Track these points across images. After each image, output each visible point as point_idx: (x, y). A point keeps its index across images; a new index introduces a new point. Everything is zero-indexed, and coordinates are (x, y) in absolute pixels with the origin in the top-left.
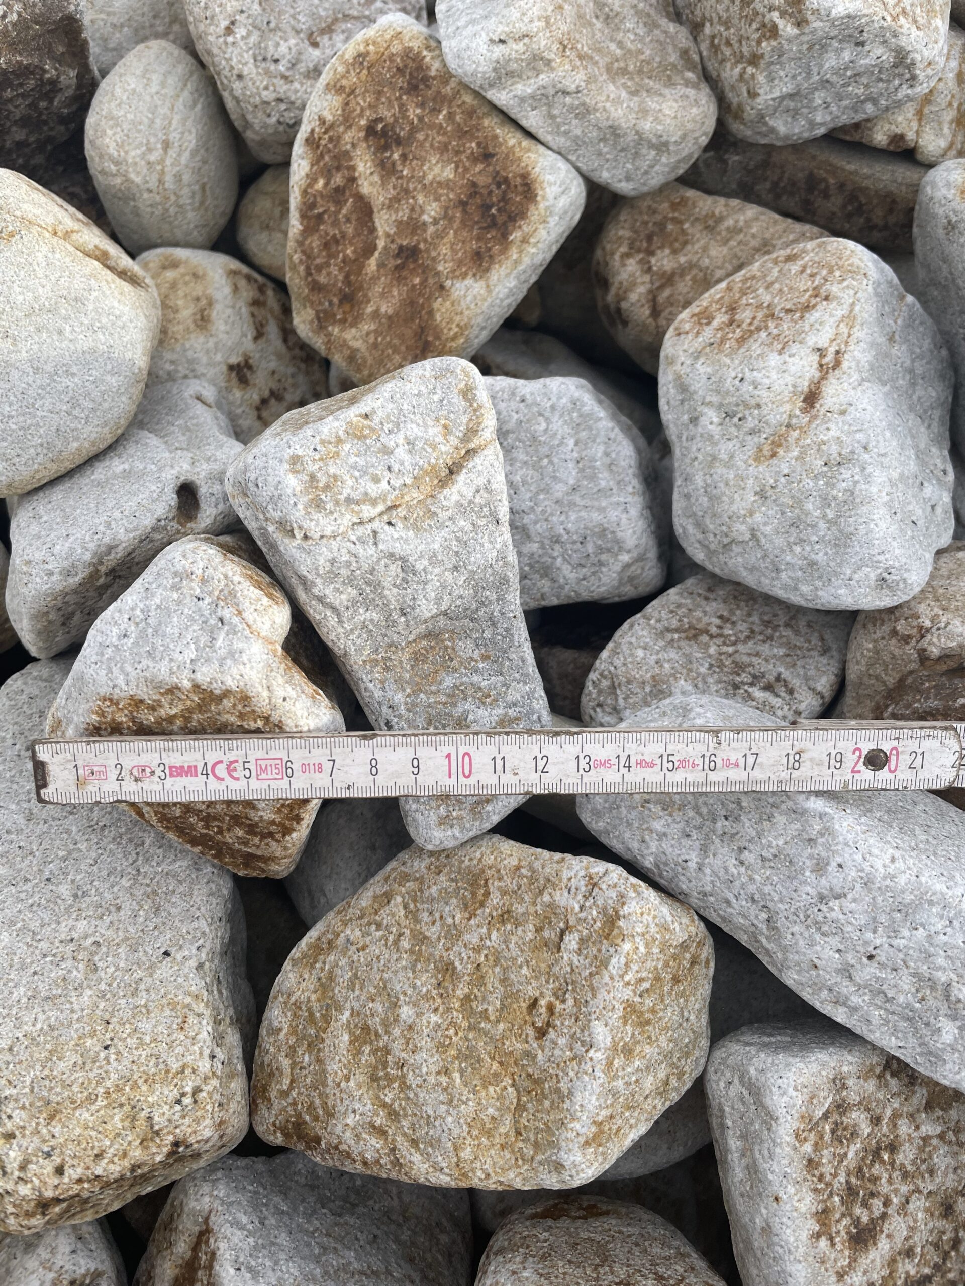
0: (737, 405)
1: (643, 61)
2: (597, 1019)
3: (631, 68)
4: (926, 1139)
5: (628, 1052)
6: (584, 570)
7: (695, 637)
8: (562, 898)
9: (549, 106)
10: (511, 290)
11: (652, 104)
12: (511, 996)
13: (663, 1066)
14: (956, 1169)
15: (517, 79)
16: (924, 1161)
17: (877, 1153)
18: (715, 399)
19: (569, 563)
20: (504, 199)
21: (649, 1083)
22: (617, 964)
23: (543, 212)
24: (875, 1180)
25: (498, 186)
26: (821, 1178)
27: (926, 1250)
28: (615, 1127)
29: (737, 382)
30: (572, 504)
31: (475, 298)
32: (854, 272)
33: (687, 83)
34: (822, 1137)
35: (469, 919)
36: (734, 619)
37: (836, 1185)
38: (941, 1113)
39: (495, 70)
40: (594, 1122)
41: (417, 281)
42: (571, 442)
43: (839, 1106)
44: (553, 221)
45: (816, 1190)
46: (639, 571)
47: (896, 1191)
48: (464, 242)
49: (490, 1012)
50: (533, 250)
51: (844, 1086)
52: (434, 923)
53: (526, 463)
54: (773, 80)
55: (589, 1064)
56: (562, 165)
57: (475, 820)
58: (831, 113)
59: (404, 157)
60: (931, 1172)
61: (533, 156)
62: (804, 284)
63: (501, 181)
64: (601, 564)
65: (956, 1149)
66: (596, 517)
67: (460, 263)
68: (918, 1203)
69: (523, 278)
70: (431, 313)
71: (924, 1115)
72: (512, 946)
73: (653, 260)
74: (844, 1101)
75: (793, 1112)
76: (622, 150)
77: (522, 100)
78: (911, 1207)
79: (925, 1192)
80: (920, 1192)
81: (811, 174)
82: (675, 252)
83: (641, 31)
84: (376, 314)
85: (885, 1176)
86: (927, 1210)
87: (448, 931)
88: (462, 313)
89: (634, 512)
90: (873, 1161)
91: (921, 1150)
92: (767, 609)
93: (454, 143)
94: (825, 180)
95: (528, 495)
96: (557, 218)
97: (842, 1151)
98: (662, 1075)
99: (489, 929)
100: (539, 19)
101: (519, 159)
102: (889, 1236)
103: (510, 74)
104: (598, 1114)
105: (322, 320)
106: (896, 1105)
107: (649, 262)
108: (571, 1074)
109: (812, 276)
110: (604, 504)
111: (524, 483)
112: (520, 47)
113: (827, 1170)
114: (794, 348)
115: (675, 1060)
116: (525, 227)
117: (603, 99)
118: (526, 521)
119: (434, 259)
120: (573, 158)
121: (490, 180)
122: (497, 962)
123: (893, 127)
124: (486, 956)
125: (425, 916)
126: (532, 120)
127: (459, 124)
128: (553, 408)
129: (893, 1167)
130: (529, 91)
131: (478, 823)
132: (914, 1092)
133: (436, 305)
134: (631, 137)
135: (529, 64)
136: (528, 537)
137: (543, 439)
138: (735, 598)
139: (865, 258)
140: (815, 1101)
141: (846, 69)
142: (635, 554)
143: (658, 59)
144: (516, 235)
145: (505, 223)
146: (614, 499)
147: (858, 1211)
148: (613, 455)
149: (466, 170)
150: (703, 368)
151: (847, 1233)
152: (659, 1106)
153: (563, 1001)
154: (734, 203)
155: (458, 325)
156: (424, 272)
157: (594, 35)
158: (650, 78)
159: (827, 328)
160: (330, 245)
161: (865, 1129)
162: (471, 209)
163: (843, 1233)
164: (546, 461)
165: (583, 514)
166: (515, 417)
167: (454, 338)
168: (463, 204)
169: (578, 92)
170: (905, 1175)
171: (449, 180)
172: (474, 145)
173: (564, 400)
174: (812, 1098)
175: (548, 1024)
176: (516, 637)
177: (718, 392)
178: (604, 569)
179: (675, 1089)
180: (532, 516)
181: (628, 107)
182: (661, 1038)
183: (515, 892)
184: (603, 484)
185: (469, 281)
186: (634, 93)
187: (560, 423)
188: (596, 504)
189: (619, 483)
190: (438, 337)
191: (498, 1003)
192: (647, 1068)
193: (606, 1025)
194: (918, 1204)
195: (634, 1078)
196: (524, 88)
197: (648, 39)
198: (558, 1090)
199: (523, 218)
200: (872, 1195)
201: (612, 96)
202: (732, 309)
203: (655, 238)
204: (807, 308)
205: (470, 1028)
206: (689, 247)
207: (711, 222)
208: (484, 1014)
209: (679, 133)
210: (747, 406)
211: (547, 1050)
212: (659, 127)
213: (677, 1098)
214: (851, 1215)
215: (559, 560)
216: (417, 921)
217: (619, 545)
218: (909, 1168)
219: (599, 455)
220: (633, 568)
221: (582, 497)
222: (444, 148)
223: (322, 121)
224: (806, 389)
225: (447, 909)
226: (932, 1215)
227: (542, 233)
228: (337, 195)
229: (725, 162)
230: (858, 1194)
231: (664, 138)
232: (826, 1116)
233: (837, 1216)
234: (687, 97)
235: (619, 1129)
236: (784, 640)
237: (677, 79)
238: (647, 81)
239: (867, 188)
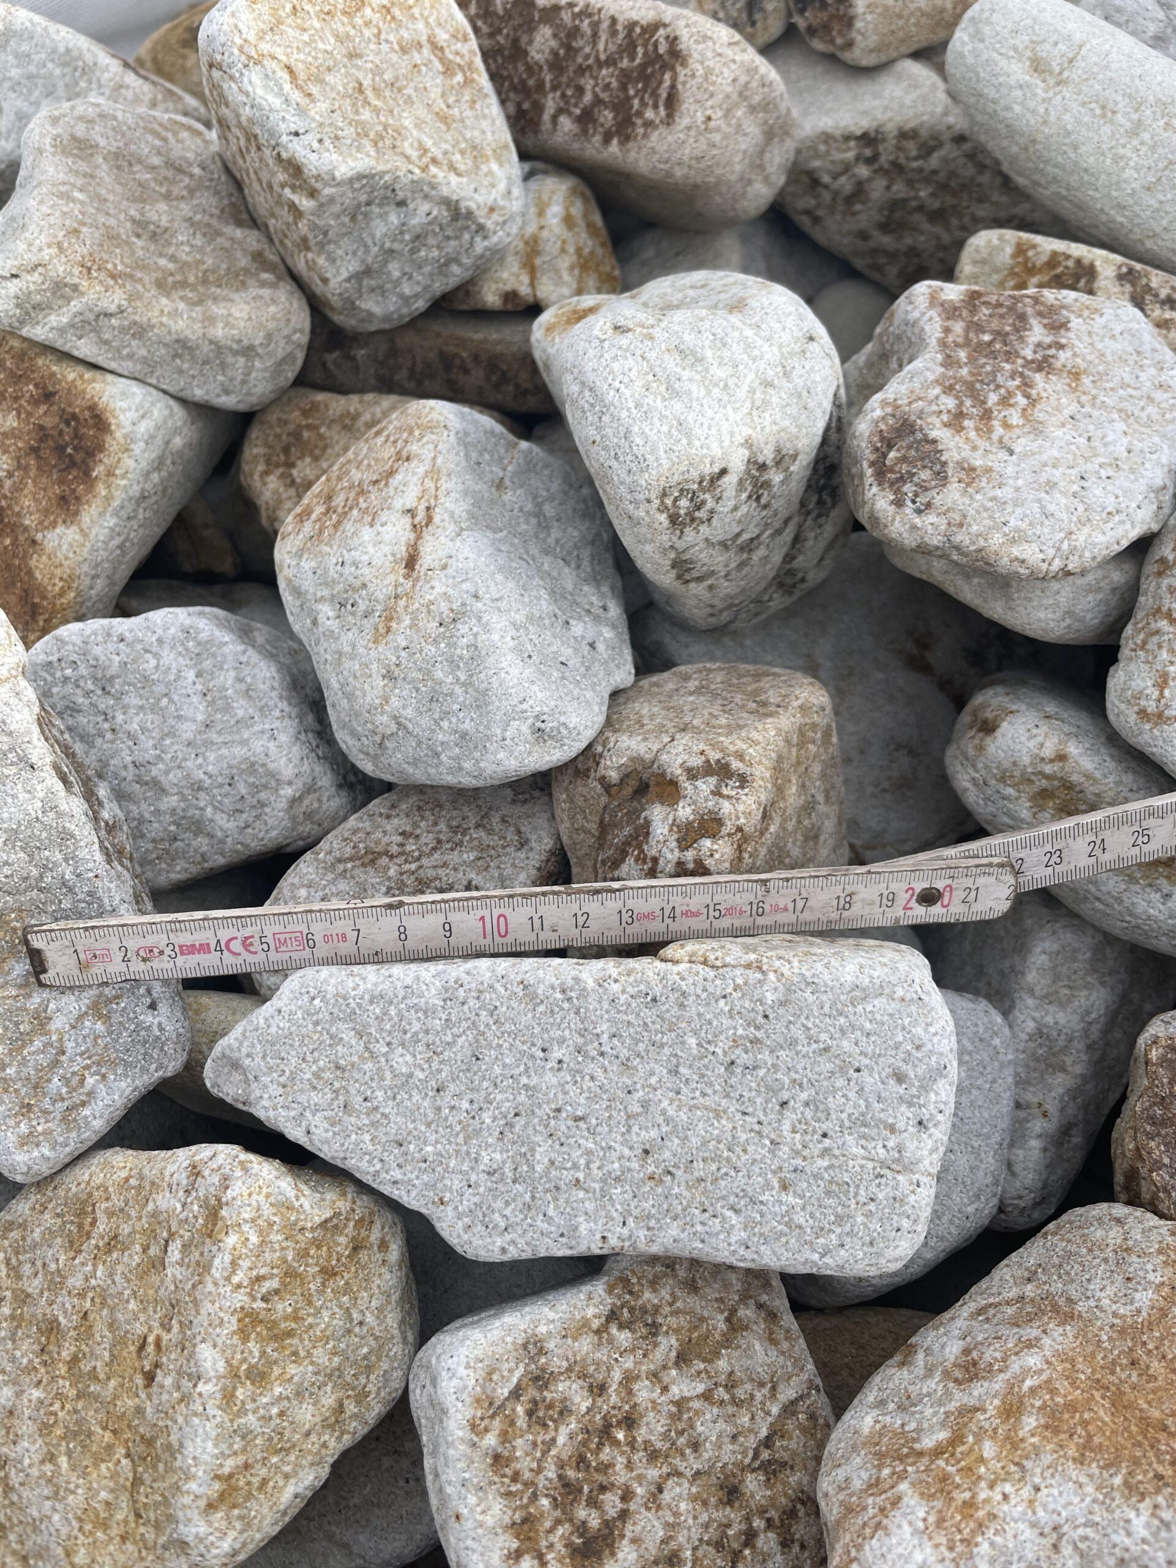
0: (346, 591)
1: (206, 271)
2: (203, 1341)
3: (192, 279)
4: (681, 1404)
5: (259, 1377)
6: (244, 816)
7: (373, 862)
8: (165, 1201)
9: (97, 331)
10: (112, 529)
11: (218, 310)
12: (120, 1342)
13: (329, 1388)
14: (734, 1437)
15: (47, 311)
16: (681, 1433)
17: (605, 1432)
18: (326, 592)
19: (223, 811)
20: (76, 436)
21: (306, 1414)
22: (220, 1263)
23: (122, 441)
24: (605, 1468)
25: (68, 424)
26: (515, 1477)
27: (700, 1553)
28: (256, 1481)
29: (339, 567)
30: (208, 744)
31: (71, 545)
32: (431, 428)
33: (263, 284)
34: (512, 1423)
35: (74, 1259)
36: (418, 832)
37: (541, 1482)
38: (702, 1366)
39: (18, 306)
40: (217, 1477)
41: (8, 541)
42: (191, 675)
43: (537, 1379)
44: (138, 448)
45: (508, 1494)
46: (316, 805)
47: (640, 1478)
48: (45, 490)
49: (99, 1370)
50: (124, 482)
51: (541, 1351)
52: (36, 1275)
53: (142, 707)
54: (334, 261)
55: (198, 1401)
56: (136, 389)
57: (69, 1130)
58: (418, 283)
60: (696, 1446)
61: (97, 386)
62: (389, 452)
63: (70, 418)
64: (262, 804)
65: (730, 1409)
66: (239, 751)
67: (46, 512)
68: (678, 1490)
69: (124, 514)
70: (30, 573)
71: (674, 1372)
72: (117, 1278)
73: (295, 472)
74: (543, 1370)
75: (464, 1396)
76: (205, 363)
77: (62, 331)
78: (667, 1496)
79: (689, 1473)
80: (679, 1474)
81: (442, 353)
82: (316, 459)
83: (199, 241)
85: (621, 1461)
86: (694, 1499)
87: (52, 1281)
88: (61, 565)
89: (283, 738)
90: (600, 1445)
91: (675, 1417)
92: (455, 813)
93: (10, 390)
94: (456, 355)
95: (151, 743)
96: (142, 444)
97: (548, 1437)
98: (329, 1399)
99: (94, 1265)
100: (49, 246)
101: (84, 392)
102: (634, 1541)
103: (37, 307)
104: (221, 1465)
106: (629, 1365)
107: (291, 475)
108: (180, 1420)
109: (395, 442)
110: (246, 736)
111: (143, 730)
112: (36, 277)
113: (525, 1464)
114: (384, 516)
115: (348, 1379)
116: (106, 460)
117: (157, 313)
118: (155, 772)
119: (18, 514)
120: (154, 381)
121: (57, 420)
122: (103, 1304)
123: (501, 285)
124: (92, 1300)
125: (27, 1269)
126: (84, 348)
127: (11, 370)
128: (160, 641)
129: (633, 1448)
130: (65, 320)
131: (74, 1134)
132: (656, 1345)
133: (33, 563)
134: (206, 348)
135: (54, 294)
136: (163, 790)
137: (155, 677)
138: (419, 808)
139: (445, 412)
140: (495, 1377)
141: (402, 233)
142: (300, 783)
143: (224, 266)
144: (98, 471)
145: (84, 461)
146: (256, 728)
147: (582, 1513)
148: (249, 680)
149: (29, 415)
150: (307, 565)
151: (566, 1546)
152: (332, 1443)
153: (169, 1331)
154: (369, 397)
155: (61, 579)
156: (13, 531)
157: (133, 253)
158: (219, 286)
159: (412, 486)
161: (582, 1402)
162: (46, 453)
163: (559, 1546)
164: (165, 701)
165: (224, 751)
166: (117, 659)
167: (62, 594)
168: (35, 450)
169: (122, 312)
170: (653, 1456)
171: (14, 429)
172: (31, 387)
173: (173, 631)
174: (490, 1374)
175: (157, 1365)
176: (106, 901)
177: (326, 584)
178: (267, 810)
179: (355, 1416)
180: (160, 766)
181: (189, 317)
182: (315, 1352)
183: (122, 1210)
184: (240, 713)
185: (60, 529)
186: (193, 304)
187: (172, 655)
188: (237, 737)
189: (261, 709)
190: (44, 598)
191: (107, 1354)
192: (298, 1394)
193: (215, 1346)
194: (677, 1492)
195: (275, 1411)
196: (59, 318)
197: (208, 249)
198: (169, 1447)
199: (101, 451)
200: (603, 1489)
201: (166, 310)
202: (329, 498)
203: (293, 449)
204: (391, 473)
205: (79, 1397)
206: (329, 451)
207: (348, 421)
208: (93, 1375)
209: (261, 334)
210: (355, 590)
211: (154, 1397)
212: (235, 332)
213: (362, 1431)
214: (571, 1520)
215: (209, 810)
216: (19, 1277)
217: (274, 780)
218: (659, 1445)
219: (230, 682)
220: (306, 802)
221: (219, 733)
224: (405, 555)
225: (50, 1252)
226: (705, 1503)
227: (129, 463)
229: (353, 359)
230: (580, 1491)
231: (246, 343)
232: (516, 1394)
233: (548, 1524)
234: (261, 297)
235: (264, 1482)
236: (476, 843)
237: (251, 282)
238: (213, 289)
239: (502, 354)
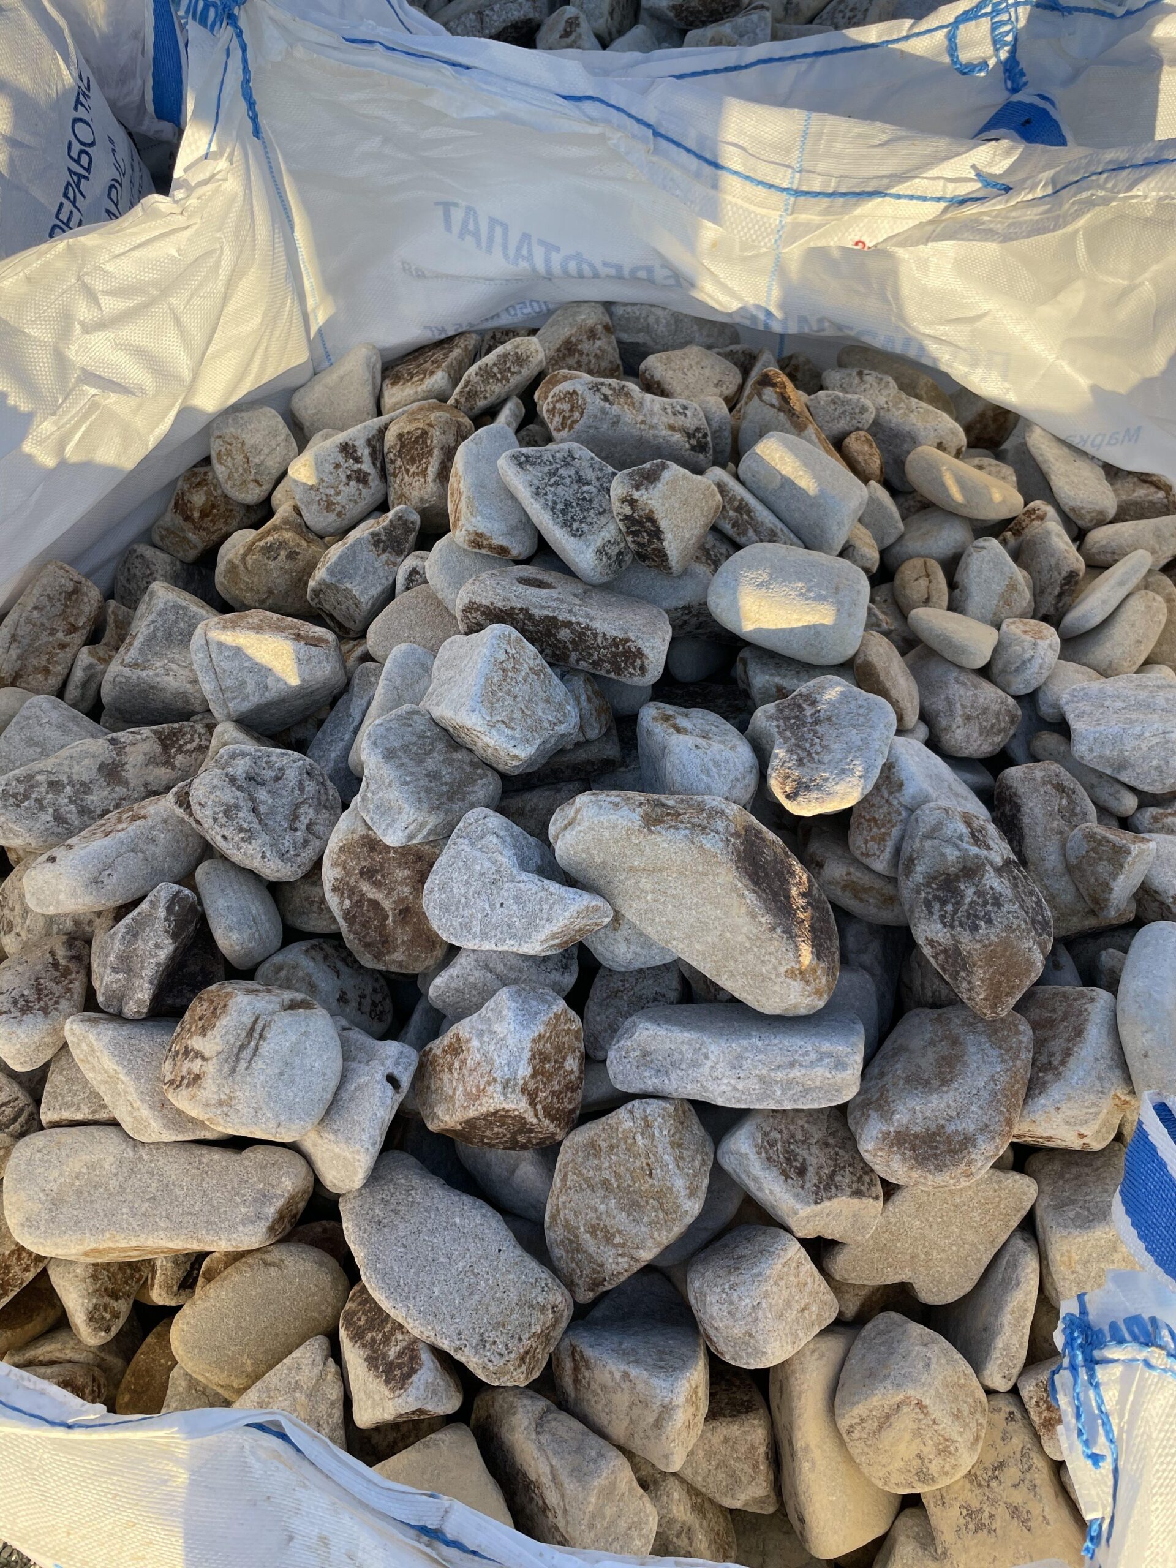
59: (383, 876)
84: (403, 942)
105: (378, 957)
160: (365, 924)
222: (400, 865)
223: (336, 879)
228: (358, 904)
